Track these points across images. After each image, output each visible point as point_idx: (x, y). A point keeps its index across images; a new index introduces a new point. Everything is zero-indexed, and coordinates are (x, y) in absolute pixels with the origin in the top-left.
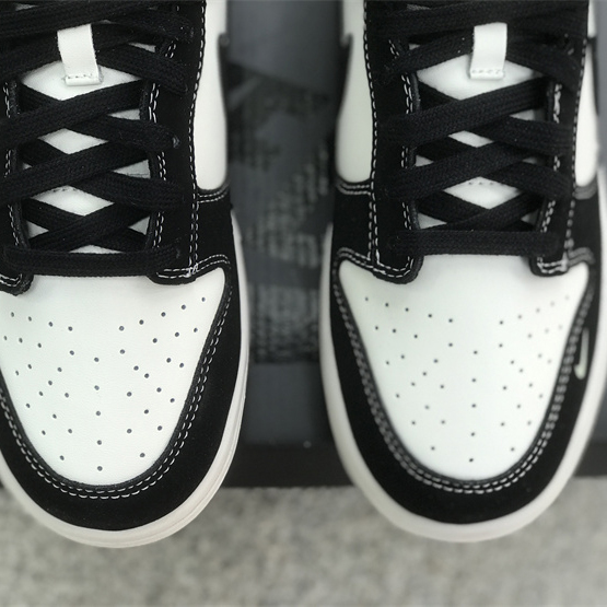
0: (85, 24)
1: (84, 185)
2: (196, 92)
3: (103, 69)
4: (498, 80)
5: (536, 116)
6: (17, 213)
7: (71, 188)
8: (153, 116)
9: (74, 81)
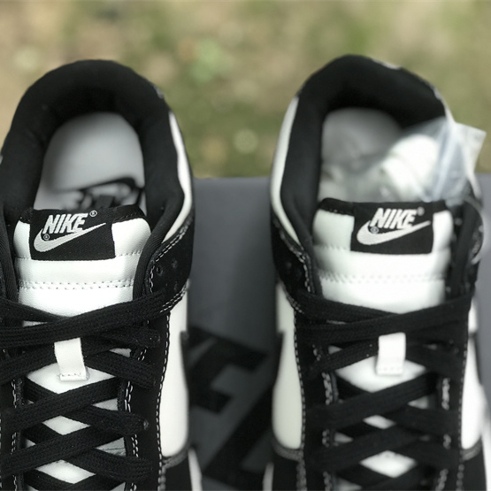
0: (76, 338)
1: (73, 460)
2: (162, 383)
3: (89, 369)
4: (398, 376)
5: (430, 403)
6: (20, 482)
7: (63, 461)
8: (128, 406)
9: (67, 378)
